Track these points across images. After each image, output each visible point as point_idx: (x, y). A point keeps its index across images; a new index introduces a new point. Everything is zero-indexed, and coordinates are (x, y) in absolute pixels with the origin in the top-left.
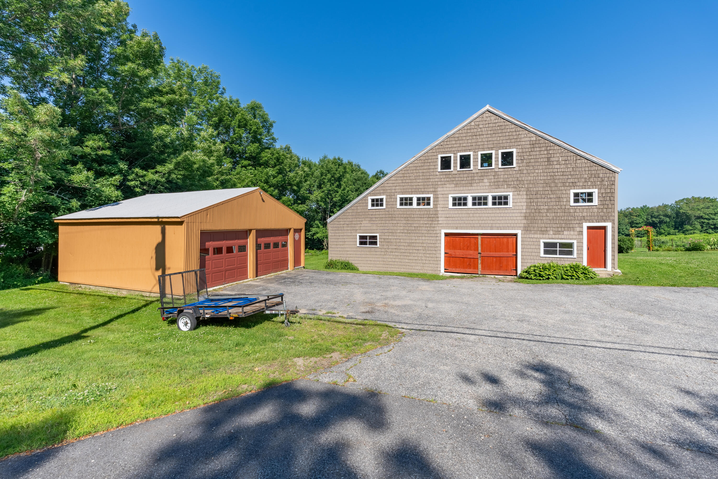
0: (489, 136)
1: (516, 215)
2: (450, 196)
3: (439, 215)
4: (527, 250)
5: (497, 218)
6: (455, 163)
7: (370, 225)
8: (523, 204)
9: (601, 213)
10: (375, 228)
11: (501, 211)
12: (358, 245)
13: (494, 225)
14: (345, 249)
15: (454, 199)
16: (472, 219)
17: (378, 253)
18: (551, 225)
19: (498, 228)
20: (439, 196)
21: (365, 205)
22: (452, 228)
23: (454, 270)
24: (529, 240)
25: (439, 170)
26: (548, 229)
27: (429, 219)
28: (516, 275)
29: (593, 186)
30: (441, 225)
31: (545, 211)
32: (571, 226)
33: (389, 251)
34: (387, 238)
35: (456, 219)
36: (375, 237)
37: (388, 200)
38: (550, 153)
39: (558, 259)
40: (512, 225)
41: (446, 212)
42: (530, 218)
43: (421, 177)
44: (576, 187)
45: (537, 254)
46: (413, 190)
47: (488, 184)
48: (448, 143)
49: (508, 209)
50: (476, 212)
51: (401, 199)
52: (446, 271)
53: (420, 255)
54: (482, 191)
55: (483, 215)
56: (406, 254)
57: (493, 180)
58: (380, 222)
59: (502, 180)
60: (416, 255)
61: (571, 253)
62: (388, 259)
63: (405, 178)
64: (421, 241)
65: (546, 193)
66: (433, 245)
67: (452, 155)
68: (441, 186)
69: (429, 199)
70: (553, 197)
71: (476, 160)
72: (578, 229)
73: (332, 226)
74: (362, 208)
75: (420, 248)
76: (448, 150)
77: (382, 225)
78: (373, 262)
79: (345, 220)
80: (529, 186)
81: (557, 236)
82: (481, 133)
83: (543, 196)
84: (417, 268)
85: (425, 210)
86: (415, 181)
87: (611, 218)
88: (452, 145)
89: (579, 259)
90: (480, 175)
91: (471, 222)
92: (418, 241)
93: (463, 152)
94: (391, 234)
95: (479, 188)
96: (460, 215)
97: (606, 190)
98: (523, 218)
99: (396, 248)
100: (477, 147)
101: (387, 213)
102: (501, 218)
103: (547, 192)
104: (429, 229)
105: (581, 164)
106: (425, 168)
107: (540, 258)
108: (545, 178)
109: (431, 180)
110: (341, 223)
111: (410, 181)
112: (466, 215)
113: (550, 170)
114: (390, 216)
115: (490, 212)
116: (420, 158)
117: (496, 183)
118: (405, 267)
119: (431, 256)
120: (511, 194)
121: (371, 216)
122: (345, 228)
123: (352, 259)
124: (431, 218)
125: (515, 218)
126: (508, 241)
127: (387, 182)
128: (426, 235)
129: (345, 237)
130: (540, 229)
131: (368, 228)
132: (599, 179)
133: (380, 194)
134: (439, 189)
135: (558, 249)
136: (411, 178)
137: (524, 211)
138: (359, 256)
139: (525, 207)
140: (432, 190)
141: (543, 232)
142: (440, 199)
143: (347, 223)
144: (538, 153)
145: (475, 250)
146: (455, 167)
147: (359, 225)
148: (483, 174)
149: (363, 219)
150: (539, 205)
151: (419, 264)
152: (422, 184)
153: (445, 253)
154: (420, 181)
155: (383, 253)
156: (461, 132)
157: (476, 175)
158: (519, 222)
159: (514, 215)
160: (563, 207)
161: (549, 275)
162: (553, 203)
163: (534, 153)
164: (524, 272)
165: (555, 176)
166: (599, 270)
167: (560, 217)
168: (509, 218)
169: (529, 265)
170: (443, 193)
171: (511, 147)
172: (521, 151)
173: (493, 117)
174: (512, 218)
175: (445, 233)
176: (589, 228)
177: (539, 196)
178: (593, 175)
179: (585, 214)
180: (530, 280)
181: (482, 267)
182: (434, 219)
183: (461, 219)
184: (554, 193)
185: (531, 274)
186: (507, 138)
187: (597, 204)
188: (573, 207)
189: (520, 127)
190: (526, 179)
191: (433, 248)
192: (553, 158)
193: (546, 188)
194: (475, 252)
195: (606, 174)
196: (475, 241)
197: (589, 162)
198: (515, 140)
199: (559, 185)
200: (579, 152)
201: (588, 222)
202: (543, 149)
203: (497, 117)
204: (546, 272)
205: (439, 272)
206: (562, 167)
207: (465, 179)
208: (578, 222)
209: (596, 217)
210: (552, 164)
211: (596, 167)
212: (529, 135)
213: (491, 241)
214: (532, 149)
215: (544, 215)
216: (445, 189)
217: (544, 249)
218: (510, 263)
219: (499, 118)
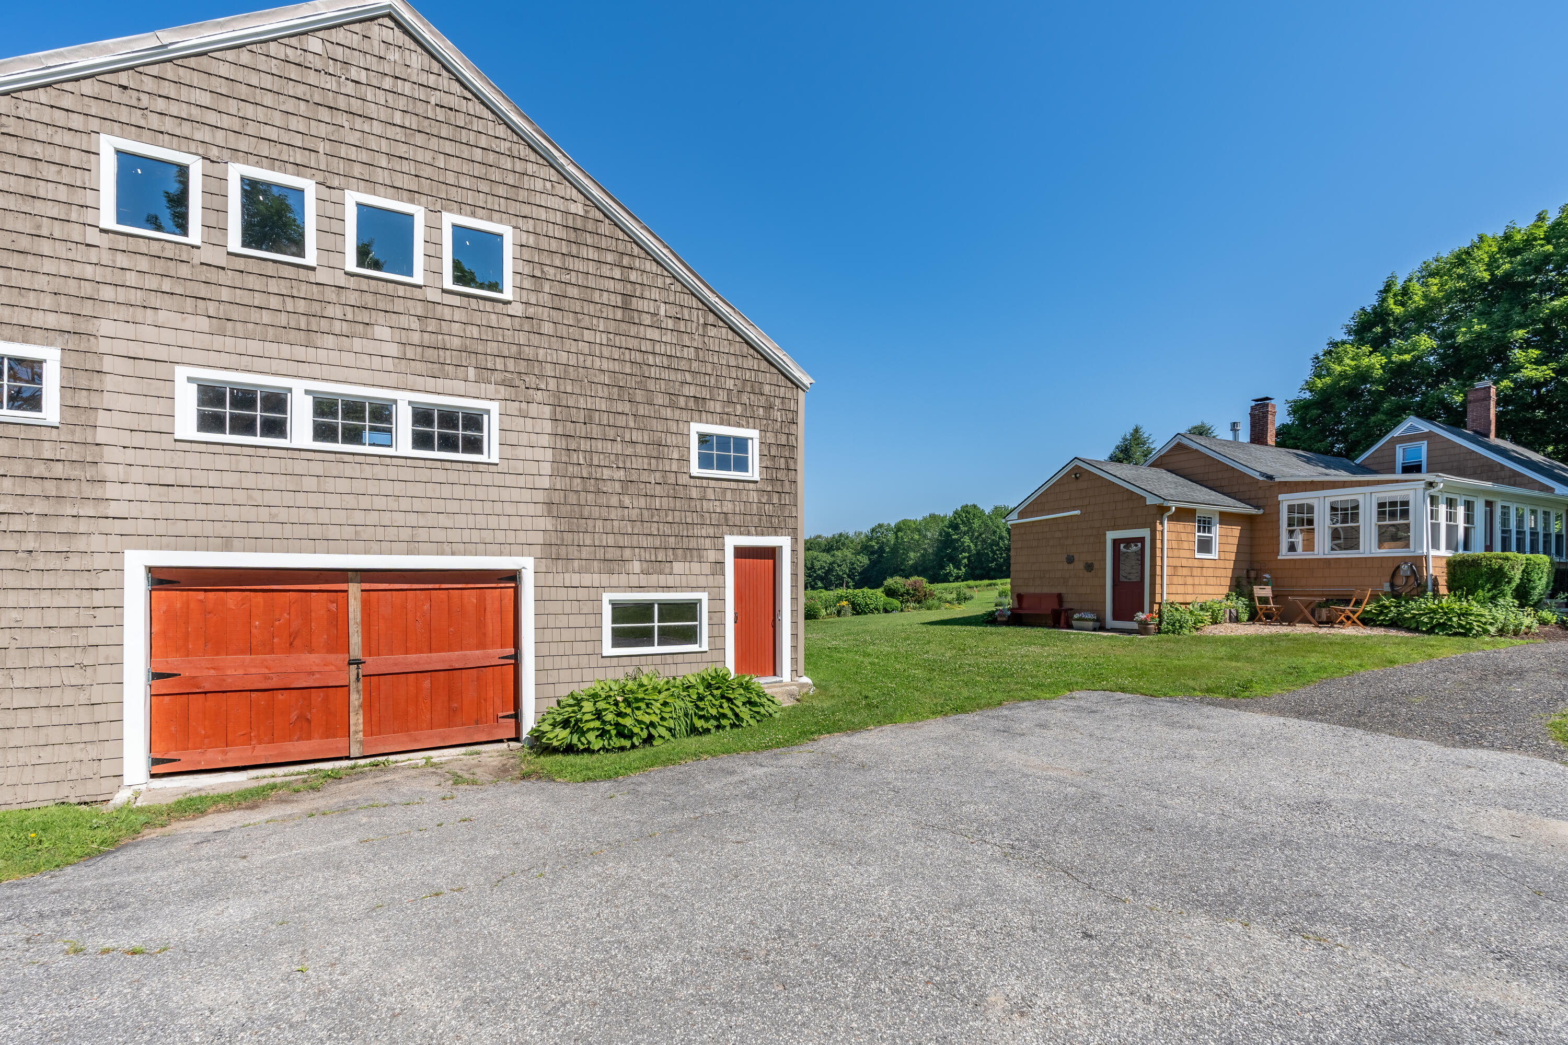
0: (397, 133)
1: (516, 495)
2: (183, 372)
3: (110, 472)
4: (556, 635)
5: (438, 505)
6: (215, 209)
8: (539, 454)
9: (767, 507)
11: (453, 477)
13: (423, 534)
15: (210, 394)
16: (315, 500)
18: (634, 541)
19: (440, 548)
20: (111, 365)
22: (198, 542)
23: (212, 758)
24: (562, 594)
25: (108, 221)
26: (627, 553)
27: (33, 488)
28: (516, 739)
30: (118, 526)
31: (617, 486)
32: (693, 544)
35: (223, 496)
38: (632, 278)
39: (658, 660)
40: (500, 536)
41: (157, 457)
42: (564, 510)
45: (590, 647)
47: (393, 349)
48: (166, 89)
49: (481, 468)
50: (335, 469)
52: (164, 767)
54: (366, 376)
55: (372, 487)
57: (416, 337)
59: (456, 342)
65: (619, 424)
66: (60, 639)
67: (195, 164)
68: (121, 312)
70: (639, 439)
71: (335, 225)
72: (711, 556)
76: (170, 126)
80: (562, 389)
81: (653, 579)
82: (356, 105)
83: (611, 433)
88: (194, 110)
89: (716, 655)
90: (353, 298)
91: (309, 516)
93: (257, 164)
95: (348, 358)
96: (249, 481)
98: (539, 509)
100: (340, 166)
102: (453, 506)
103: (621, 420)
104: (30, 545)
105: (717, 341)
107: (601, 662)
108: (616, 367)
109: (50, 267)
112: (280, 482)
113: (632, 343)
115: (406, 474)
117: (431, 354)
120: (494, 407)
124: (48, 485)
125: (509, 509)
126: (481, 602)
130: (600, 553)
134: (106, 327)
135: (656, 624)
137: (545, 482)
139: (547, 468)
140: (50, 321)
141: (611, 565)
142: (110, 382)
144: (591, 268)
145: (332, 650)
146: (214, 227)
148: (369, 300)
150: (596, 462)
153: (158, 676)
156: (245, 57)
157: (331, 295)
158: (527, 523)
159: (505, 494)
160: (671, 479)
161: (652, 724)
162: (640, 460)
163: (579, 265)
164: (554, 725)
165: (645, 367)
166: (763, 682)
167: (663, 514)
168: (488, 508)
169: (563, 692)
170: (135, 349)
171: (496, 216)
172: (531, 242)
173: (417, 59)
174: (498, 508)
175: (150, 570)
176: (741, 553)
177: (596, 431)
178: (749, 384)
179: (728, 507)
180: (586, 759)
181: (368, 721)
182: (71, 489)
183: (249, 497)
184: (642, 426)
185: (589, 730)
186: (478, 170)
187: (757, 477)
188: (698, 482)
189: (529, 146)
190: (552, 356)
191: (63, 654)
192: (640, 302)
193: (620, 403)
194: (332, 657)
195: (777, 388)
196: (333, 607)
197: (738, 339)
198: (511, 193)
199: (659, 399)
200: (714, 299)
201: (737, 534)
202: (610, 258)
203: (434, 63)
204: (639, 715)
205: (106, 785)
206: (668, 337)
207: (274, 302)
208: (711, 531)
209: (756, 519)
210: (637, 321)
211: (756, 361)
212: (560, 190)
213: (410, 605)
214: (574, 249)
215: (614, 501)
216: (148, 333)
217: (613, 629)
218: (491, 693)
219: (444, 73)
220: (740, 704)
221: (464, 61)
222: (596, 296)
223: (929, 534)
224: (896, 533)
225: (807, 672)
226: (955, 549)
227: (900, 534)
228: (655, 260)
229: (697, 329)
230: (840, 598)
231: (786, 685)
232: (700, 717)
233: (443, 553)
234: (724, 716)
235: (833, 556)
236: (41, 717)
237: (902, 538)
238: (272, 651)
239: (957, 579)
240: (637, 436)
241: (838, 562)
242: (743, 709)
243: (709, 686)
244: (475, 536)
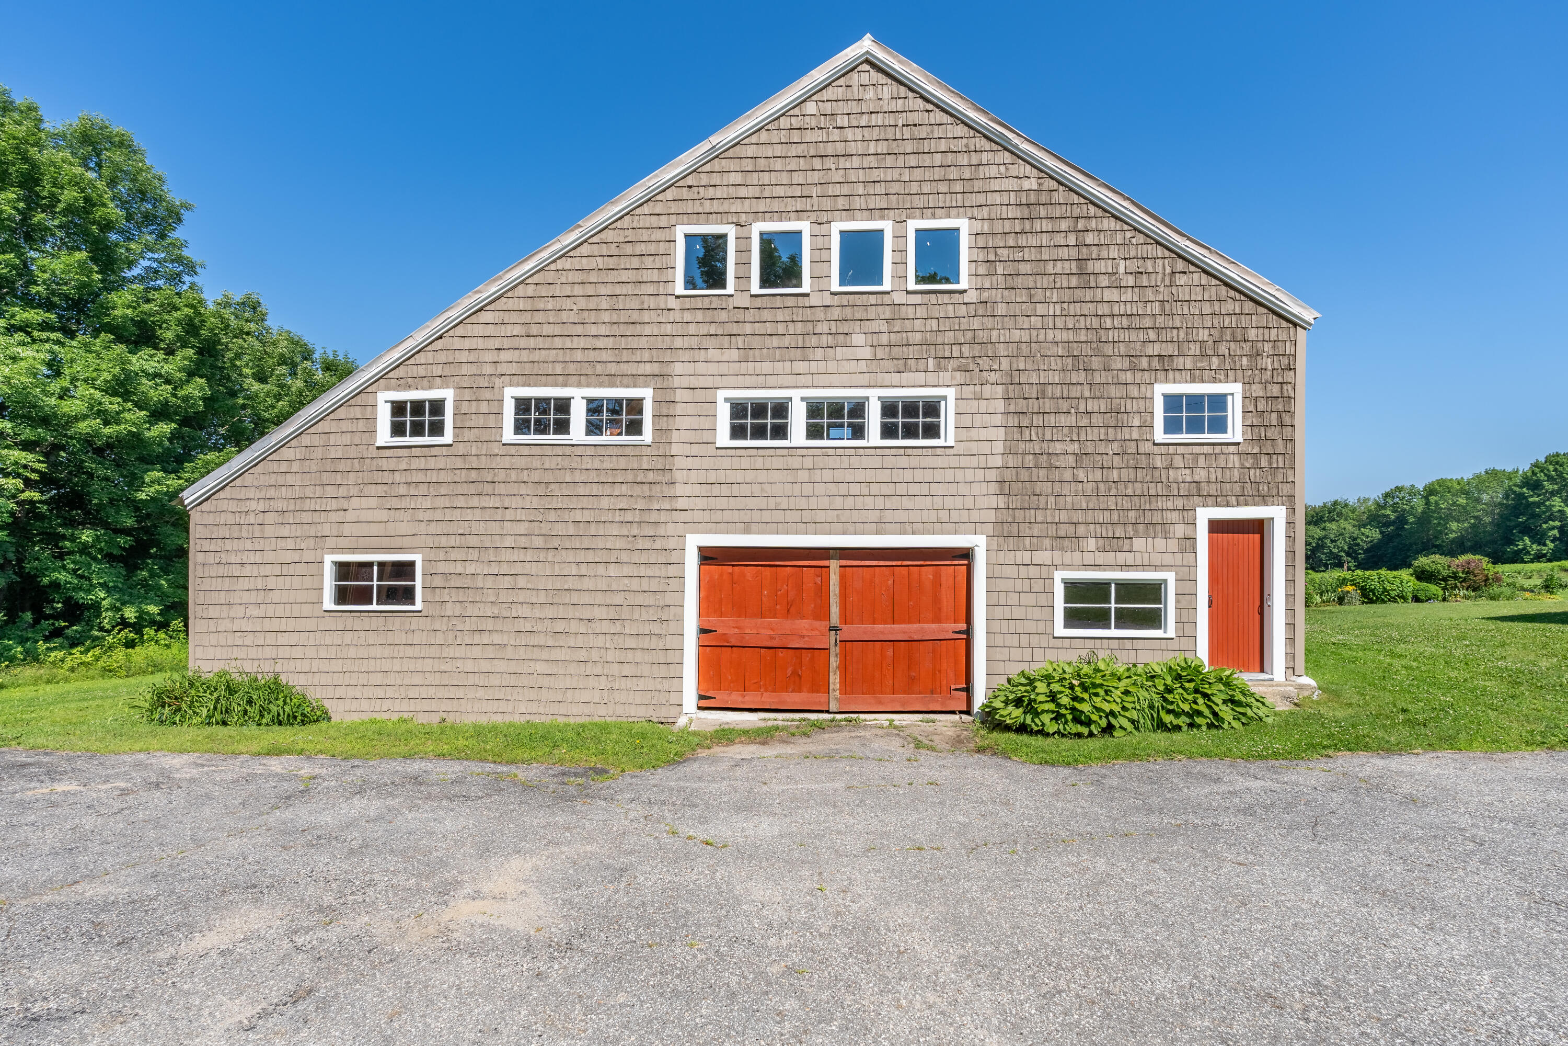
0: (871, 161)
1: (970, 475)
2: (721, 395)
3: (679, 476)
4: (1007, 613)
6: (743, 264)
7: (383, 515)
8: (992, 433)
9: (1252, 472)
10: (403, 528)
11: (914, 461)
12: (328, 602)
13: (888, 516)
14: (267, 624)
15: (738, 409)
16: (808, 489)
17: (417, 638)
18: (1090, 516)
19: (903, 528)
20: (679, 395)
21: (361, 425)
22: (730, 527)
23: (735, 698)
24: (1013, 571)
25: (680, 289)
26: (1081, 530)
27: (637, 490)
28: (968, 712)
29: (1226, 372)
30: (683, 516)
31: (1071, 460)
32: (1157, 517)
33: (468, 625)
34: (459, 568)
35: (745, 490)
36: (404, 570)
37: (465, 408)
38: (1089, 240)
39: (1114, 644)
40: (955, 516)
41: (706, 463)
42: (1016, 487)
43: (606, 317)
44: (1171, 373)
45: (1041, 627)
46: (572, 368)
47: (866, 353)
48: (716, 179)
49: (939, 451)
50: (822, 462)
51: (523, 405)
52: (706, 702)
53: (600, 642)
54: (845, 379)
55: (849, 475)
56: (541, 640)
57: (884, 339)
58: (428, 503)
59: (918, 337)
60: (580, 641)
61: (1153, 619)
62: (459, 663)
63: (539, 317)
64: (602, 584)
65: (1073, 395)
66: (649, 599)
67: (731, 232)
68: (686, 356)
69: (635, 406)
70: (1096, 409)
71: (824, 255)
72: (1180, 531)
73: (209, 519)
74: (346, 439)
75: (597, 613)
76: (716, 206)
77: (439, 515)
78: (392, 679)
79: (271, 493)
80: (1015, 367)
81: (1110, 557)
82: (841, 148)
83: (1064, 406)
84: (586, 696)
85: (620, 451)
86: (579, 330)
87: (1285, 489)
88: (732, 189)
89: (1185, 643)
90: (836, 313)
91: (803, 503)
92: (588, 584)
93: (770, 219)
94: (474, 554)
95: (832, 366)
96: (762, 476)
97: (1269, 387)
98: (992, 488)
99: (496, 612)
100: (827, 203)
101: (459, 463)
102: (914, 489)
103: (1075, 392)
104: (635, 531)
105: (1187, 289)
106: (624, 276)
107: (1054, 643)
108: (1070, 336)
109: (648, 330)
110: (253, 505)
111: (557, 330)
112: (783, 476)
113: (1087, 309)
114: (473, 475)
115: (876, 462)
116: (603, 236)
117: (897, 351)
118: (532, 694)
119: (646, 643)
120: (950, 393)
121: (388, 477)
122: (269, 531)
123: (292, 665)
124: (646, 487)
125: (964, 489)
126: (940, 577)
127: (460, 331)
128: (625, 557)
129: (266, 570)
130: (1052, 530)
131: (375, 529)
132: (1247, 348)
133: (429, 381)
134: (678, 368)
135: (1113, 606)
136: (564, 316)
137: (998, 461)
138: (332, 652)
139: (999, 447)
140: (648, 369)
141: (1064, 542)
142: (679, 409)
143: (280, 506)
144: (1045, 240)
145: (817, 617)
146: (743, 278)
147: (334, 517)
148: (848, 313)
149: (353, 491)
150: (1048, 437)
151: (591, 682)
152: (610, 342)
153: (703, 631)
154: (603, 330)
155: (439, 638)
156: (764, 136)
157: (820, 315)
158: (981, 502)
159: (960, 475)
160: (1132, 448)
161: (1112, 713)
162: (1096, 430)
163: (1033, 240)
164: (1006, 703)
165: (1102, 332)
166: (1248, 678)
167: (1121, 486)
168: (944, 489)
169: (1014, 670)
170: (694, 382)
171: (954, 212)
172: (986, 229)
173: (888, 90)
174: (953, 489)
175: (700, 549)
176: (1216, 526)
177: (1049, 405)
178: (1229, 331)
179: (1201, 475)
180: (1039, 741)
181: (843, 682)
182: (656, 490)
183: (762, 490)
184: (1098, 394)
185: (1043, 711)
186: (938, 174)
187: (1239, 438)
188: (1163, 449)
189: (985, 136)
190: (1005, 336)
191: (651, 611)
192: (1097, 263)
193: (1074, 374)
194: (817, 624)
195: (1266, 331)
196: (818, 580)
197: (1214, 282)
198: (968, 187)
199: (1118, 364)
200: (1183, 242)
201: (1213, 506)
202: (1064, 225)
203: (903, 89)
204: (1098, 701)
205: (674, 711)
206: (1128, 295)
207: (781, 329)
208: (1179, 503)
209: (1237, 487)
210: (1093, 284)
211: (1238, 303)
212: (1014, 171)
213: (877, 580)
214: (1027, 225)
215: (1068, 475)
216: (701, 368)
217: (1065, 608)
218: (945, 666)
219: (910, 95)
220: (1220, 702)
221: (927, 77)
222: (1050, 268)
223: (1485, 497)
224: (1426, 498)
225: (1308, 671)
226: (1534, 516)
227: (1433, 499)
228: (1114, 216)
229: (1163, 280)
230: (1343, 582)
231: (1280, 685)
232: (1169, 712)
233: (904, 532)
234: (1199, 713)
235: (1324, 529)
236: (639, 656)
237: (1437, 503)
238: (775, 616)
239: (1539, 557)
240: (1092, 406)
241: (1332, 536)
242: (1224, 707)
243: (1178, 677)
244: (933, 516)
